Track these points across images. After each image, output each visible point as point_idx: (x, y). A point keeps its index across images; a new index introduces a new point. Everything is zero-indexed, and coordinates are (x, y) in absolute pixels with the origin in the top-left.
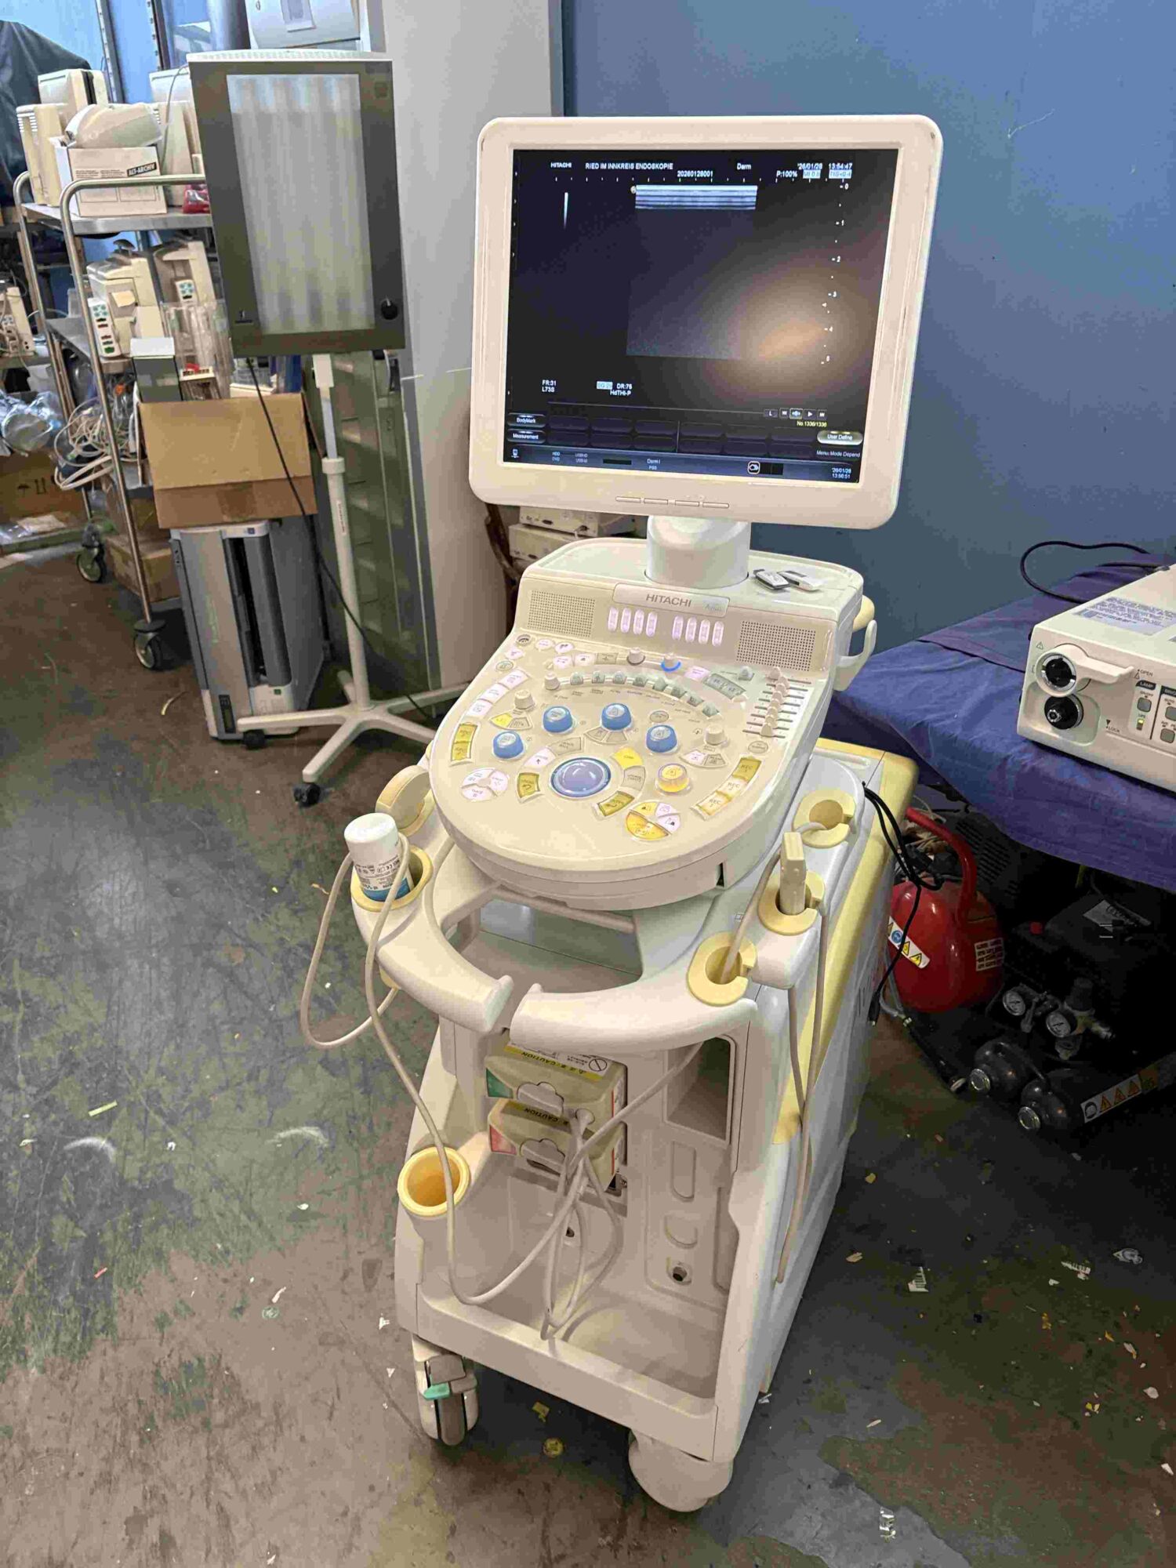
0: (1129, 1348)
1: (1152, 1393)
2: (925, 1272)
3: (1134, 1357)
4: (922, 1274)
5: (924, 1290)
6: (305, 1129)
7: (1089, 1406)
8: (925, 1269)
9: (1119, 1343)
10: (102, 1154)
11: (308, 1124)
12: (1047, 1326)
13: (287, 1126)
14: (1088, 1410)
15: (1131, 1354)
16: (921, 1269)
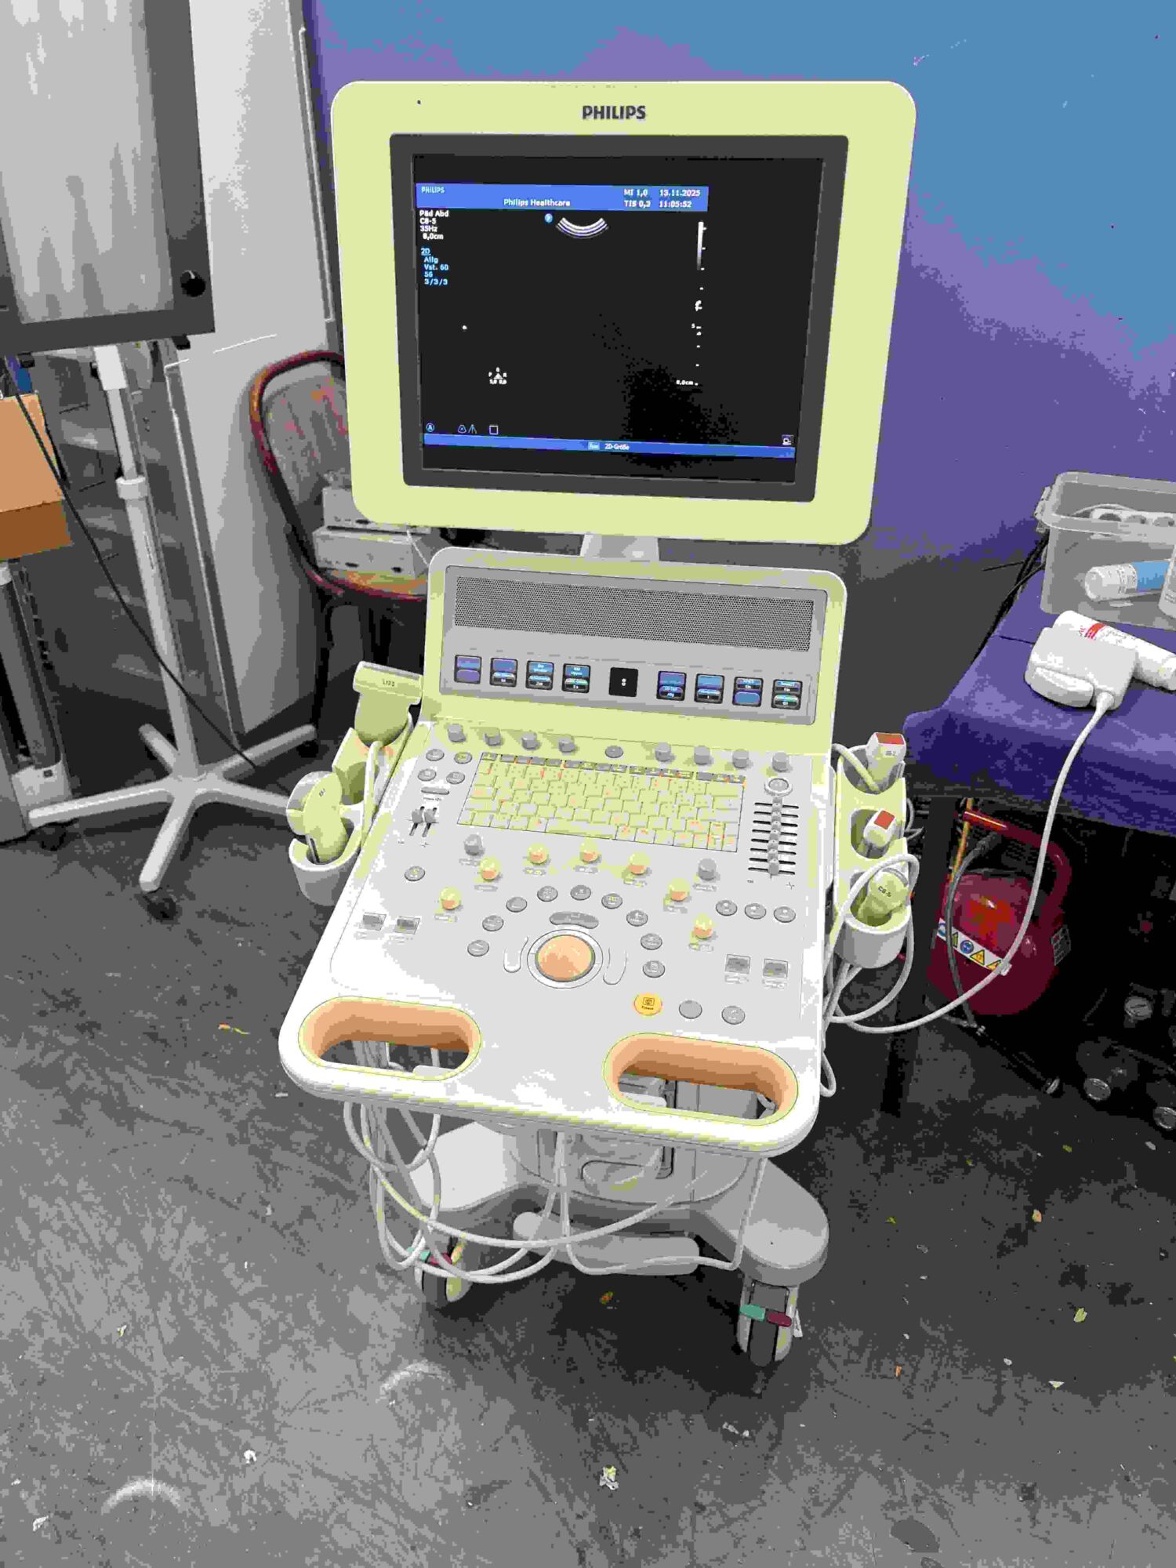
6: (412, 1367)
10: (161, 1503)
11: (412, 1361)
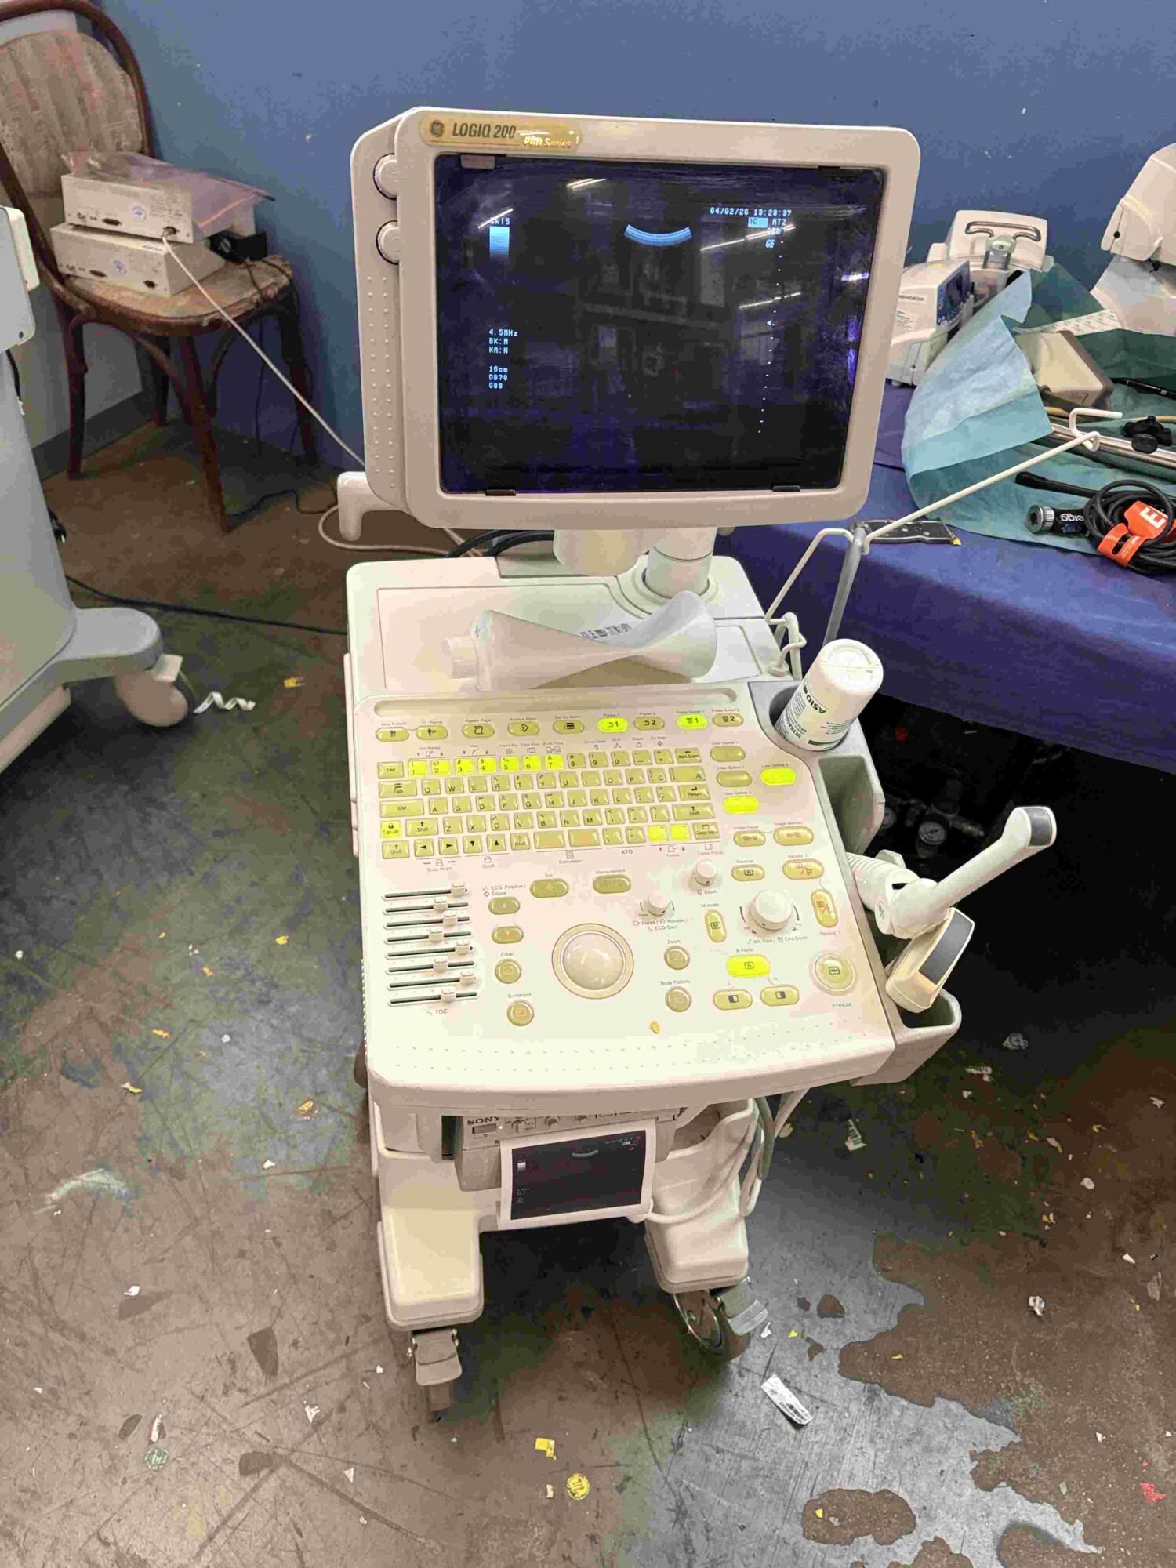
0: (1052, 1142)
1: (1088, 1184)
2: (856, 1125)
3: (1060, 1150)
4: (854, 1128)
5: (861, 1145)
6: (84, 1176)
7: (1045, 1218)
8: (854, 1121)
9: (1043, 1141)
11: (85, 1170)
12: (979, 1144)
13: (56, 1180)
14: (1046, 1223)
15: (1056, 1148)
16: (851, 1122)
